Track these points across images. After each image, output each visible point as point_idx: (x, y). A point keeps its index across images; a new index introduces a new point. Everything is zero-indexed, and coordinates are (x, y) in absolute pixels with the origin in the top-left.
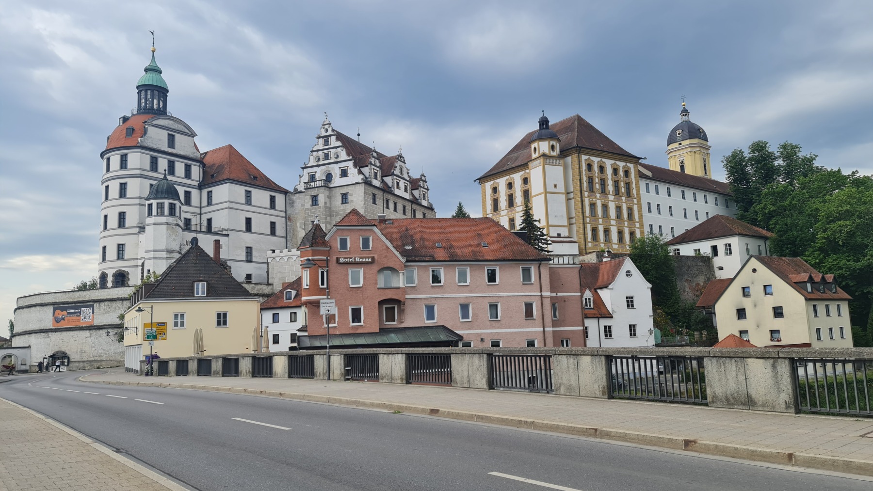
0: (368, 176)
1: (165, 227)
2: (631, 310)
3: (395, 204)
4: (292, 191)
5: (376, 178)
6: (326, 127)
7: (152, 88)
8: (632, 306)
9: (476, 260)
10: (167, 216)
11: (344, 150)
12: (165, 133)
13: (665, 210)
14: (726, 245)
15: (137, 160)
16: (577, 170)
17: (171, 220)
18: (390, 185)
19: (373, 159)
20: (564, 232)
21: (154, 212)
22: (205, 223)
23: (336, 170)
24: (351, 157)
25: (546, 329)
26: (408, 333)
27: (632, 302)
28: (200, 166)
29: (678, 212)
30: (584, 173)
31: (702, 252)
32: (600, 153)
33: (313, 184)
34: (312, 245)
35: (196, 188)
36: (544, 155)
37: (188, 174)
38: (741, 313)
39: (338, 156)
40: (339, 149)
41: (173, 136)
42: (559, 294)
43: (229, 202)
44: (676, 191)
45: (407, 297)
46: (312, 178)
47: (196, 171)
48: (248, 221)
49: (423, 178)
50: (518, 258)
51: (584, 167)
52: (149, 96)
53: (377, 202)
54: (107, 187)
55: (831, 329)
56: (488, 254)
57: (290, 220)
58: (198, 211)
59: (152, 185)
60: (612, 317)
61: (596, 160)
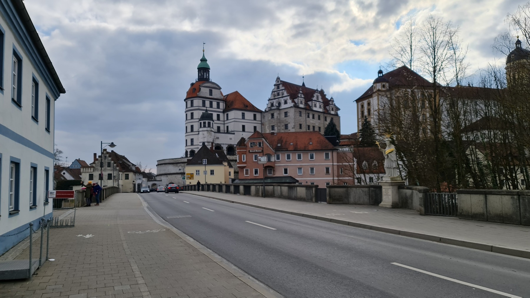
0: (297, 103)
1: (206, 132)
3: (313, 115)
4: (264, 111)
5: (301, 103)
6: (278, 80)
7: (204, 69)
9: (305, 150)
10: (207, 127)
11: (286, 91)
12: (208, 89)
15: (197, 102)
17: (209, 129)
19: (300, 94)
21: (202, 126)
23: (282, 101)
25: (334, 178)
26: (275, 179)
28: (223, 103)
33: (273, 108)
35: (222, 113)
36: (379, 90)
37: (218, 107)
39: (283, 94)
40: (283, 91)
41: (212, 90)
42: (341, 164)
43: (234, 118)
45: (276, 165)
46: (272, 105)
47: (222, 105)
48: (244, 127)
49: (332, 100)
50: (323, 149)
52: (202, 73)
53: (302, 115)
54: (187, 114)
56: (311, 148)
57: (263, 125)
59: (203, 113)
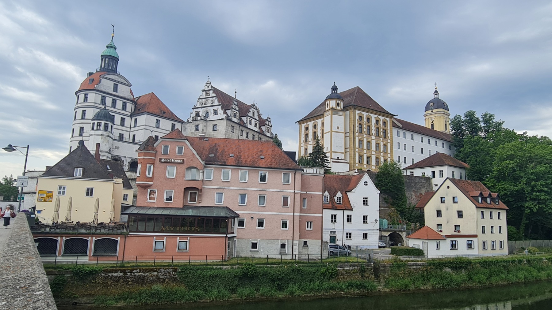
0: (229, 115)
1: (100, 137)
2: (365, 206)
3: (247, 133)
4: (186, 121)
5: (235, 116)
6: (208, 85)
7: (109, 57)
8: (367, 204)
9: (253, 166)
10: (102, 131)
11: (217, 99)
12: (112, 83)
13: (409, 148)
14: (440, 171)
16: (353, 119)
17: (105, 133)
18: (245, 122)
19: (234, 105)
20: (342, 156)
21: (95, 128)
22: (131, 137)
23: (211, 110)
24: (220, 103)
25: (295, 214)
26: (201, 210)
27: (367, 201)
28: (132, 104)
29: (417, 150)
30: (357, 121)
31: (426, 174)
32: (368, 110)
34: (144, 149)
35: (128, 117)
36: (332, 109)
37: (124, 107)
38: (439, 213)
39: (213, 103)
40: (214, 98)
41: (117, 85)
42: (308, 193)
43: (145, 125)
44: (417, 137)
45: (203, 186)
46: (198, 114)
47: (130, 107)
49: (269, 120)
50: (281, 167)
51: (357, 117)
52: (107, 62)
53: (234, 132)
54: (76, 112)
55: (492, 227)
56: (262, 163)
58: (129, 130)
60: (352, 210)
61: (365, 114)
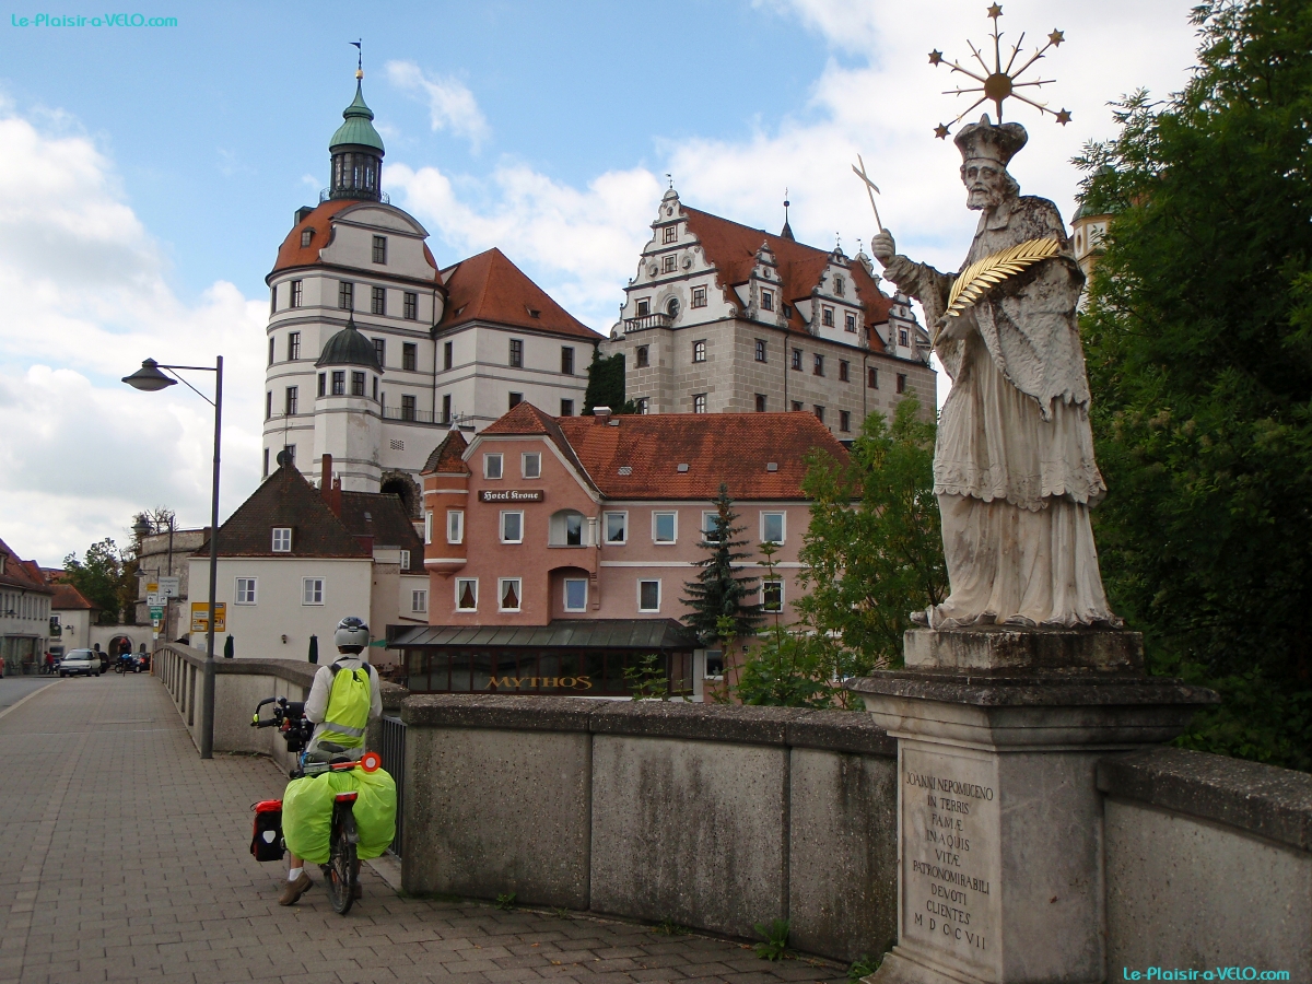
0: (747, 304)
1: (344, 416)
6: (670, 203)
7: (353, 150)
9: (743, 496)
10: (349, 397)
11: (702, 251)
15: (316, 289)
17: (357, 403)
18: (808, 318)
21: (328, 389)
22: (439, 406)
23: (684, 291)
24: (713, 266)
26: (597, 629)
28: (434, 294)
33: (645, 323)
34: (435, 471)
35: (426, 338)
37: (411, 311)
39: (688, 265)
40: (692, 249)
41: (384, 239)
43: (479, 363)
45: (601, 564)
46: (643, 310)
47: (428, 306)
48: (516, 400)
52: (348, 167)
53: (768, 358)
54: (272, 341)
56: (769, 487)
58: (428, 380)
59: (337, 333)
